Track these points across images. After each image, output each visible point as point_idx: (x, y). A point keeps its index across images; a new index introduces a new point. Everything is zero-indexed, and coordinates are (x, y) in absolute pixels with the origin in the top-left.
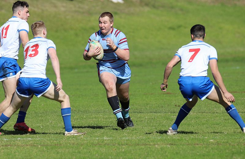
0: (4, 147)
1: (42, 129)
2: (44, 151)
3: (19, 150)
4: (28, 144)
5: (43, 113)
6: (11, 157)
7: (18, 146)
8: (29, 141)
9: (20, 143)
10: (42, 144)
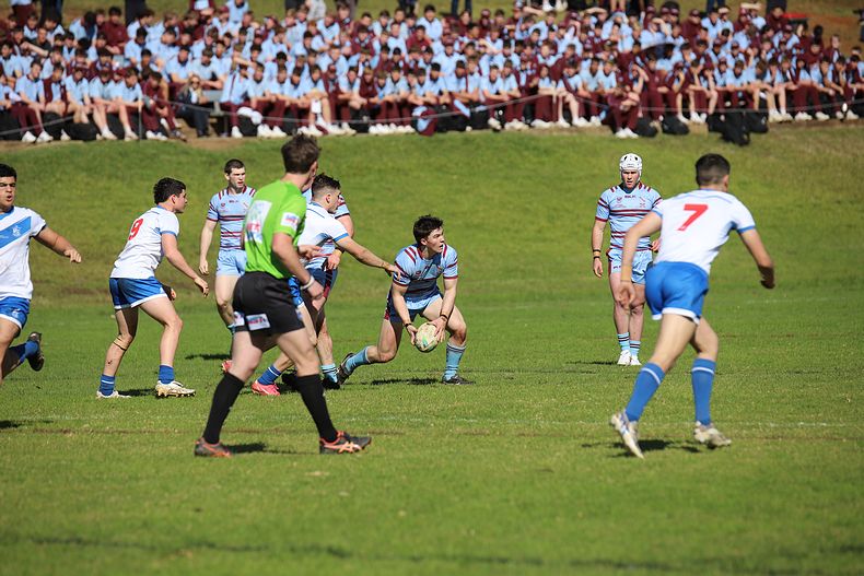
0: (769, 441)
1: (850, 404)
2: (854, 450)
3: (801, 446)
4: (820, 434)
5: (853, 370)
6: (783, 460)
7: (799, 439)
8: (823, 428)
9: (803, 433)
10: (851, 435)
